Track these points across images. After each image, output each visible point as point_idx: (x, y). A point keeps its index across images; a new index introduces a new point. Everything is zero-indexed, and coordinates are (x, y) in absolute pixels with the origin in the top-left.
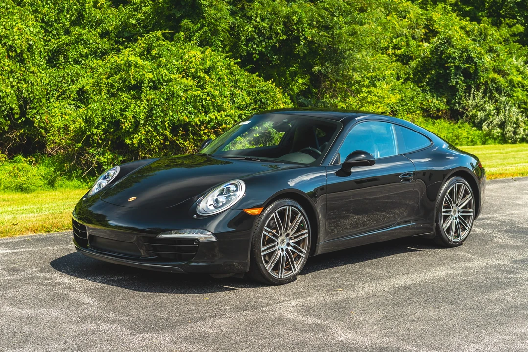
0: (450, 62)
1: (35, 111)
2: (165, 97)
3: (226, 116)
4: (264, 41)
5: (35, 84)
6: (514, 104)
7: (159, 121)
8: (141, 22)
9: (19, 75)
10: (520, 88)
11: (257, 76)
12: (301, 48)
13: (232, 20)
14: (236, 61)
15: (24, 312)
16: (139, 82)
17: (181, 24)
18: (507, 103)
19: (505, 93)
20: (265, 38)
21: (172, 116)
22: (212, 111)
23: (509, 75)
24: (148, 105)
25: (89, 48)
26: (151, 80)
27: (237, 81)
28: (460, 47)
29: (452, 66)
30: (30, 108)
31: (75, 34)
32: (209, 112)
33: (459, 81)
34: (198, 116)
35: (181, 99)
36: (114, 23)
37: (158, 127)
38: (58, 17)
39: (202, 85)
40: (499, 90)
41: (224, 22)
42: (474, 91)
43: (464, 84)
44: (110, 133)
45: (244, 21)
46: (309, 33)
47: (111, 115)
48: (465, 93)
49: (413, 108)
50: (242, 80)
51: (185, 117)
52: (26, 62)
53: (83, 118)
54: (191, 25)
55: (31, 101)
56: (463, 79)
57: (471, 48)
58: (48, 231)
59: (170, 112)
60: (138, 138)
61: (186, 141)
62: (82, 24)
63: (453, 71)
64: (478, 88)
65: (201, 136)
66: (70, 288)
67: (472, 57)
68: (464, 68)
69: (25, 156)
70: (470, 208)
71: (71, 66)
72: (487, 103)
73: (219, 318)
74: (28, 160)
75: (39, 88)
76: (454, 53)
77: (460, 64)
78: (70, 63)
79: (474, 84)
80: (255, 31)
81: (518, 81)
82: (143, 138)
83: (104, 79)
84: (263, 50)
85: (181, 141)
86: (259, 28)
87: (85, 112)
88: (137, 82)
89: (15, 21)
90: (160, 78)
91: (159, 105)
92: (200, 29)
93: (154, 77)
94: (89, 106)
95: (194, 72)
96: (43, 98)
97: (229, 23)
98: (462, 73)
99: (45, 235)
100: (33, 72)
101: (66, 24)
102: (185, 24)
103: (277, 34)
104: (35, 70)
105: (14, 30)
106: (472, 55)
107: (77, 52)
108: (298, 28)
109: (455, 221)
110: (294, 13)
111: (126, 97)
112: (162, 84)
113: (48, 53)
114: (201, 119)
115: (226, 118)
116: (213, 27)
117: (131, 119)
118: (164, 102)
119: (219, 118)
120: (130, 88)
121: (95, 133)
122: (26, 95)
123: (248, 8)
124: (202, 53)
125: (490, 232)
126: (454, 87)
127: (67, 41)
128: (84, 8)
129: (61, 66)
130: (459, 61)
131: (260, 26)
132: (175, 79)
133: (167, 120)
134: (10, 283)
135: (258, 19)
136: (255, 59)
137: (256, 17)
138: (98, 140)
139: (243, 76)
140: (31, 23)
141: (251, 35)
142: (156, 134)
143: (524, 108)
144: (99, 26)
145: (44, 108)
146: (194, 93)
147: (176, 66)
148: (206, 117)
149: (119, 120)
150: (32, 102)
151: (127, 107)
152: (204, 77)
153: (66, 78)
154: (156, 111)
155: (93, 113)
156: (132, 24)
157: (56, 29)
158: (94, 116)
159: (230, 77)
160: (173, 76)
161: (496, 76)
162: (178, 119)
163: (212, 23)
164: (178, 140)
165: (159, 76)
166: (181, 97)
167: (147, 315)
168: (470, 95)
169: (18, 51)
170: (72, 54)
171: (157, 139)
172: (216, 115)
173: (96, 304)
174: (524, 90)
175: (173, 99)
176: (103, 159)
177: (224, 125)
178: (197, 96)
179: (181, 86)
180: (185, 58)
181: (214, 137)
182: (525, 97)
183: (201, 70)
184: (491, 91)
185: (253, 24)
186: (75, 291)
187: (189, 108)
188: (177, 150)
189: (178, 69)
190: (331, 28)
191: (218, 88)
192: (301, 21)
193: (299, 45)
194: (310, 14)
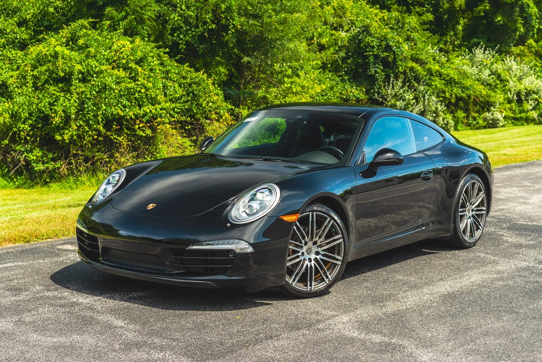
0: (368, 51)
2: (97, 90)
3: (161, 109)
6: (433, 93)
7: (91, 116)
8: (60, 11)
10: (437, 77)
11: (188, 66)
12: (229, 37)
13: (157, 8)
14: (165, 51)
15: (55, 340)
16: (68, 74)
17: (105, 13)
18: (426, 93)
19: (424, 82)
20: (191, 28)
21: (105, 110)
22: (146, 104)
23: (426, 63)
24: (78, 98)
25: (6, 38)
26: (80, 72)
27: (168, 72)
28: (379, 35)
29: (371, 55)
32: (143, 105)
33: (378, 71)
34: (132, 110)
36: (32, 11)
37: (91, 122)
39: (134, 77)
40: (417, 79)
41: (149, 10)
42: (393, 81)
43: (383, 73)
44: (38, 128)
45: (169, 9)
46: (238, 21)
47: (39, 110)
48: (384, 82)
49: (333, 98)
50: (173, 71)
51: (119, 111)
53: (9, 114)
54: (115, 13)
56: (382, 68)
57: (389, 36)
58: (27, 242)
59: (103, 105)
60: (70, 134)
61: (120, 137)
63: (372, 60)
64: (397, 78)
65: (135, 131)
66: (91, 308)
67: (390, 46)
68: (384, 58)
70: (483, 206)
72: (406, 92)
73: (278, 339)
76: (373, 41)
77: (378, 53)
79: (393, 73)
80: (181, 20)
81: (436, 70)
82: (75, 133)
83: (29, 71)
84: (190, 40)
85: (116, 137)
86: (185, 17)
87: (11, 107)
88: (65, 75)
90: (90, 69)
91: (90, 99)
92: (125, 18)
93: (83, 69)
94: (15, 100)
95: (125, 63)
97: (155, 11)
98: (381, 62)
99: (27, 246)
102: (109, 13)
103: (205, 23)
106: (391, 43)
108: (226, 16)
109: (469, 220)
110: (224, 1)
111: (55, 90)
112: (92, 76)
114: (135, 113)
115: (161, 112)
116: (138, 16)
117: (62, 113)
118: (96, 95)
119: (153, 111)
120: (58, 80)
121: (21, 129)
124: (131, 43)
125: (493, 230)
126: (373, 76)
130: (378, 50)
131: (186, 15)
132: (106, 71)
133: (100, 114)
134: (19, 305)
135: (184, 7)
136: (182, 50)
137: (181, 5)
138: (25, 137)
139: (172, 66)
141: (178, 24)
142: (89, 129)
143: (443, 97)
144: (15, 14)
146: (128, 85)
147: (105, 57)
148: (140, 110)
149: (48, 115)
151: (56, 101)
152: (135, 68)
154: (88, 104)
155: (19, 107)
156: (50, 12)
158: (20, 111)
159: (161, 68)
160: (104, 68)
161: (414, 65)
162: (112, 113)
163: (137, 12)
164: (112, 135)
165: (89, 68)
166: (114, 90)
167: (195, 338)
168: (389, 85)
171: (89, 134)
172: (150, 108)
173: (131, 327)
174: (442, 78)
175: (105, 92)
176: (32, 156)
177: (159, 119)
178: (131, 88)
179: (114, 78)
180: (113, 48)
181: (149, 132)
182: (443, 86)
183: (133, 61)
184: (409, 81)
185: (179, 12)
186: (98, 312)
187: (123, 101)
188: (110, 146)
189: (107, 60)
190: (261, 17)
191: (151, 79)
192: (231, 9)
193: (227, 34)
194: (240, 2)
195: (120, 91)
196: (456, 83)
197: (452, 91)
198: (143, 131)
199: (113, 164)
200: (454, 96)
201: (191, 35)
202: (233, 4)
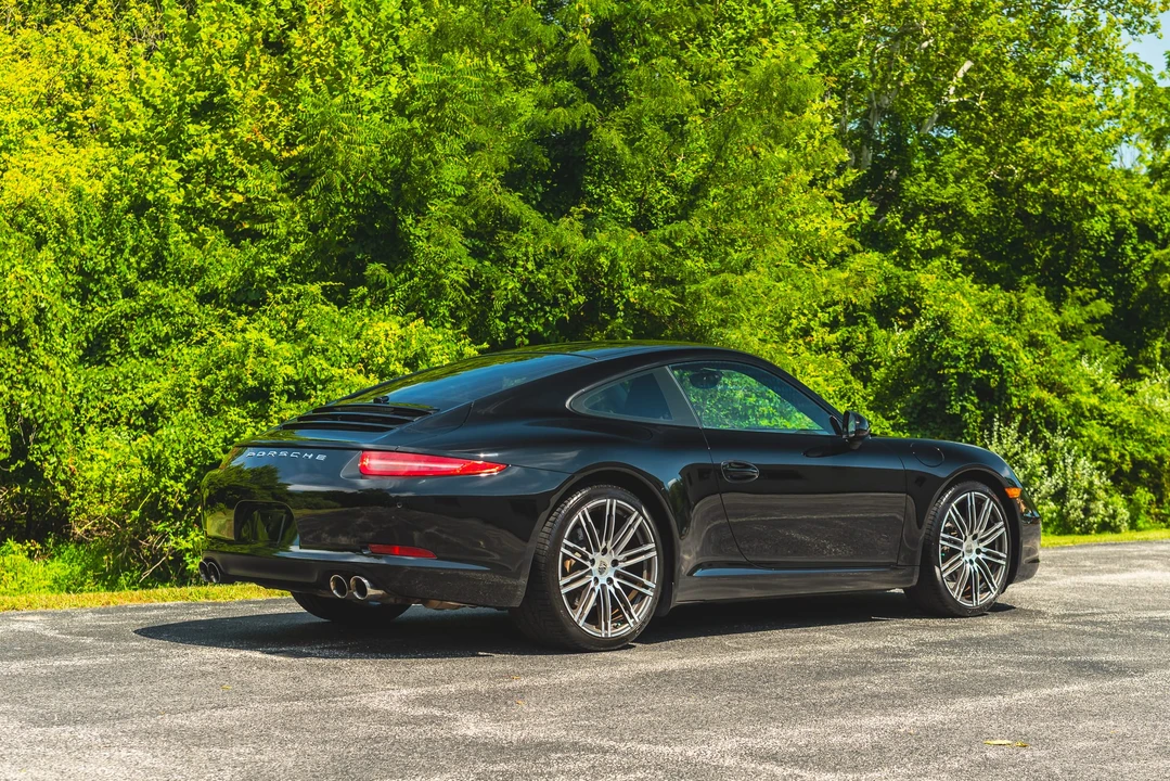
0: (947, 366)
1: (46, 448)
4: (542, 309)
5: (50, 391)
6: (1084, 451)
8: (287, 275)
9: (14, 372)
10: (1095, 419)
12: (616, 323)
13: (473, 264)
14: (478, 347)
16: (265, 383)
17: (365, 273)
18: (1069, 452)
19: (1063, 430)
20: (543, 305)
23: (1072, 392)
25: (172, 324)
26: (289, 381)
28: (970, 335)
29: (953, 374)
30: (37, 441)
31: (144, 297)
33: (969, 406)
36: (230, 273)
38: (112, 263)
40: (1052, 425)
41: (456, 269)
42: (1000, 426)
43: (978, 412)
45: (499, 270)
47: (205, 453)
48: (981, 430)
52: (30, 345)
53: (143, 458)
54: (384, 274)
55: (38, 425)
56: (976, 401)
57: (990, 336)
62: (161, 278)
63: (955, 384)
64: (1007, 419)
67: (992, 356)
68: (978, 380)
69: (20, 540)
71: (134, 361)
72: (1027, 450)
73: (230, 709)
74: (25, 548)
75: (56, 399)
76: (956, 347)
77: (968, 369)
78: (133, 356)
79: (999, 411)
80: (522, 290)
81: (1091, 406)
83: (193, 379)
84: (541, 329)
86: (532, 285)
87: (149, 445)
88: (261, 384)
89: (9, 260)
90: (310, 375)
92: (405, 280)
93: (298, 373)
94: (159, 432)
95: (383, 364)
96: (65, 419)
97: (468, 271)
98: (974, 388)
100: (46, 368)
101: (129, 277)
102: (373, 273)
103: (566, 292)
104: (52, 363)
105: (7, 280)
106: (995, 351)
107: (148, 332)
108: (610, 281)
110: (601, 250)
111: (237, 414)
112: (315, 389)
113: (87, 333)
116: (433, 280)
120: (246, 396)
121: (169, 490)
122: (27, 413)
123: (507, 241)
124: (402, 326)
126: (957, 417)
127: (128, 311)
128: (166, 244)
129: (114, 361)
130: (966, 363)
131: (533, 279)
132: (342, 377)
135: (530, 266)
137: (527, 261)
138: (175, 506)
140: (44, 266)
141: (515, 298)
143: (1104, 460)
144: (197, 281)
145: (66, 440)
147: (344, 352)
150: (40, 427)
151: (237, 434)
153: (121, 384)
155: (164, 446)
156: (269, 277)
157: (108, 287)
158: (167, 454)
160: (335, 371)
161: (1045, 394)
163: (430, 271)
165: (308, 372)
168: (991, 436)
169: (14, 321)
170: (138, 337)
174: (1105, 422)
176: (184, 542)
180: (363, 337)
182: (1105, 438)
183: (398, 360)
184: (1035, 427)
185: (520, 275)
189: (349, 358)
190: (682, 282)
192: (615, 266)
193: (614, 317)
194: (635, 251)
196: (1132, 432)
197: (1123, 447)
200: (1128, 458)
201: (542, 320)
202: (621, 255)
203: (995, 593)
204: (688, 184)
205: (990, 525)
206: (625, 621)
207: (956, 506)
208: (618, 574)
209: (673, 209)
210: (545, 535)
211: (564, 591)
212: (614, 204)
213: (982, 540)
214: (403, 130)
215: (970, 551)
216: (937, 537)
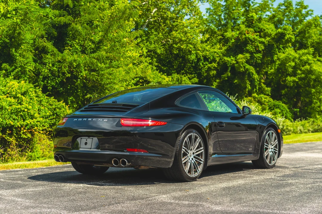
3: (37, 122)
4: (55, 78)
11: (54, 98)
13: (34, 64)
17: (2, 67)
20: (55, 77)
21: (2, 122)
22: (27, 119)
27: (41, 101)
32: (25, 119)
34: (19, 122)
35: (7, 111)
39: (20, 102)
41: (30, 66)
45: (41, 66)
46: (84, 73)
50: (44, 101)
51: (11, 122)
54: (8, 67)
61: (11, 138)
65: (21, 135)
73: (123, 204)
80: (49, 72)
84: (54, 84)
85: (9, 138)
86: (51, 71)
92: (14, 69)
95: (15, 94)
97: (33, 66)
102: (4, 67)
103: (64, 74)
108: (77, 70)
110: (75, 61)
114: (21, 123)
115: (37, 123)
116: (23, 69)
119: (32, 123)
124: (18, 83)
131: (52, 69)
132: (3, 98)
135: (51, 65)
136: (50, 90)
137: (49, 64)
139: (44, 98)
141: (47, 74)
146: (16, 107)
147: (2, 91)
148: (24, 122)
152: (21, 97)
162: (6, 124)
163: (22, 66)
164: (6, 137)
166: (7, 109)
172: (30, 121)
173: (27, 201)
175: (2, 110)
177: (36, 128)
178: (18, 109)
179: (7, 103)
180: (7, 86)
181: (29, 135)
183: (20, 93)
185: (47, 68)
186: (5, 196)
187: (13, 116)
188: (5, 144)
189: (4, 93)
190: (98, 70)
191: (31, 104)
192: (79, 65)
193: (77, 81)
194: (85, 61)
195: (11, 110)
198: (26, 135)
199: (6, 155)
201: (55, 82)
202: (81, 62)
203: (276, 161)
204: (97, 41)
205: (275, 141)
206: (197, 172)
207: (268, 135)
208: (194, 157)
209: (93, 49)
210: (177, 145)
211: (183, 163)
212: (75, 47)
213: (272, 145)
214: (14, 22)
215: (270, 149)
216: (264, 145)
